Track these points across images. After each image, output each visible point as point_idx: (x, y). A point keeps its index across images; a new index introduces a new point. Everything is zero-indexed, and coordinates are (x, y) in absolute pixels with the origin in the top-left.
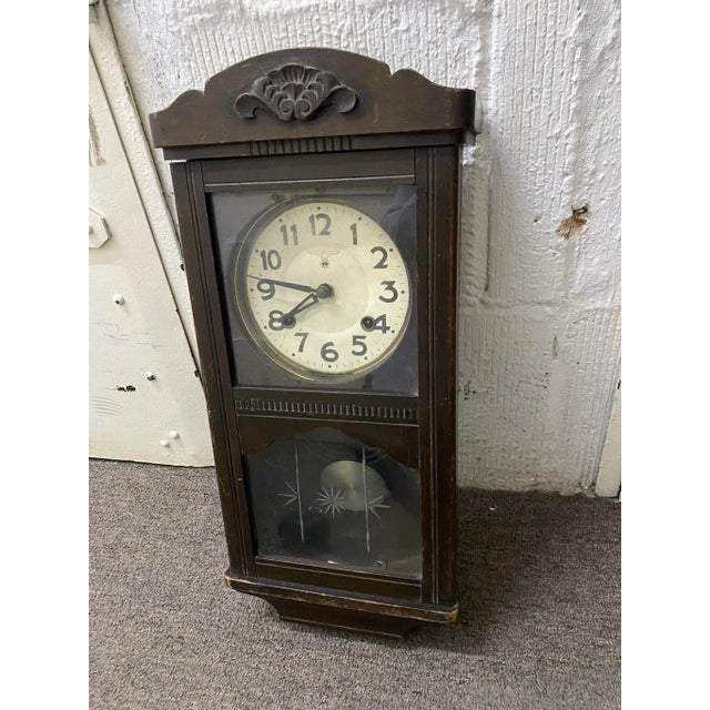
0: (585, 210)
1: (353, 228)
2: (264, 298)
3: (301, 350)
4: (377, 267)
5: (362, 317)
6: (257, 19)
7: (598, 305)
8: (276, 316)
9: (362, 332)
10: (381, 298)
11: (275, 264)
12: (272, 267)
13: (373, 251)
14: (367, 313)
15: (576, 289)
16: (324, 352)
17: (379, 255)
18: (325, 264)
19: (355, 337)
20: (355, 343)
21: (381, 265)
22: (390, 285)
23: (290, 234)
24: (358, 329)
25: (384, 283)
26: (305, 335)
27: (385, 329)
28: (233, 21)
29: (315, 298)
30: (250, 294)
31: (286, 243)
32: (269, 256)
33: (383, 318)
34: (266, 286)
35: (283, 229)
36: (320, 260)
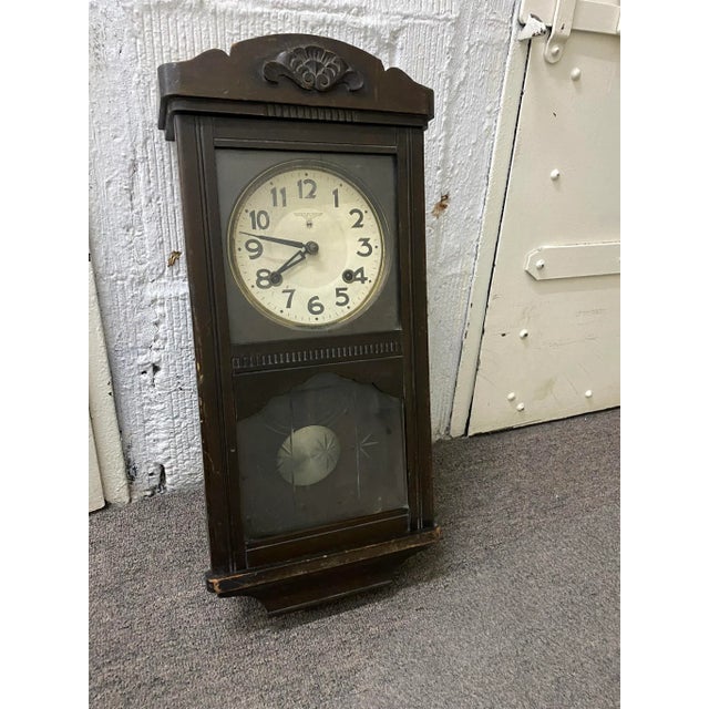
0: (447, 197)
1: (336, 192)
2: (252, 258)
3: (289, 306)
4: (354, 226)
5: (344, 270)
6: (214, 13)
7: (453, 271)
8: (264, 274)
9: (343, 284)
10: (359, 253)
11: (263, 224)
12: (260, 226)
13: (351, 213)
14: (347, 267)
15: (441, 258)
16: (310, 306)
17: (356, 216)
18: (309, 225)
19: (338, 290)
20: (338, 295)
21: (358, 225)
22: (365, 242)
23: (279, 195)
24: (340, 282)
25: (360, 240)
26: (292, 292)
27: (363, 280)
28: (190, 10)
29: (303, 255)
30: (238, 254)
31: (275, 204)
32: (259, 216)
33: (361, 270)
34: (253, 246)
35: (274, 191)
36: (304, 221)
